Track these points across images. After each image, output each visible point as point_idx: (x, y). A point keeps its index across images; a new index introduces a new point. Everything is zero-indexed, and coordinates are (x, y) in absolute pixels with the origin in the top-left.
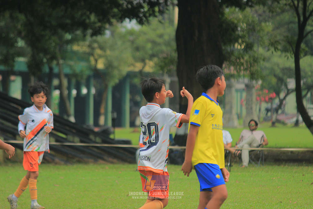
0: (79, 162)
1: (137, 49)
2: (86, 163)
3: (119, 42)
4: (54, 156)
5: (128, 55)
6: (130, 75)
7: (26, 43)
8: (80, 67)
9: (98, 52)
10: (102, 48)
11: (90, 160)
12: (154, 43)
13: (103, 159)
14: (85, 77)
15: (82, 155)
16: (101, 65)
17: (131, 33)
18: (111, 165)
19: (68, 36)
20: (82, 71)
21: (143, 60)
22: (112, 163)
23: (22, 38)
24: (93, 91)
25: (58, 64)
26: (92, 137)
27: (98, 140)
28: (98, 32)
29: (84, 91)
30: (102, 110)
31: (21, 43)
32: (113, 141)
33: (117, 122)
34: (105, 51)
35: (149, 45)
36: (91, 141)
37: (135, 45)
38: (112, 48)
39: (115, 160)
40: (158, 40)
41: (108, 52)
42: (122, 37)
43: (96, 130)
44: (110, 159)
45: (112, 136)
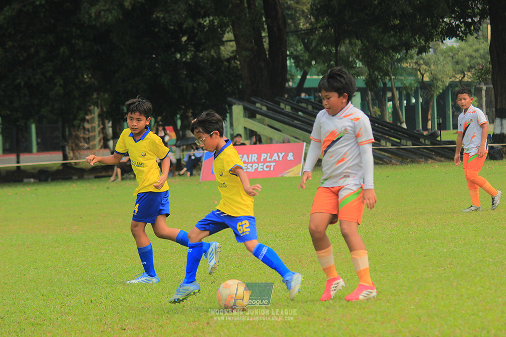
0: (413, 161)
1: (457, 63)
2: (418, 162)
3: (441, 58)
4: (391, 158)
5: (449, 68)
6: (452, 85)
7: (363, 64)
8: (409, 81)
9: (424, 67)
10: (427, 64)
11: (421, 160)
12: (471, 56)
13: (432, 158)
14: (413, 89)
15: (414, 156)
16: (426, 79)
17: (451, 49)
18: (440, 163)
19: (398, 56)
20: (411, 84)
21: (463, 72)
22: (440, 161)
23: (360, 61)
24: (421, 100)
25: (390, 80)
26: (422, 140)
27: (427, 142)
28: (423, 50)
29: (414, 101)
30: (429, 117)
31: (359, 64)
32: (441, 142)
33: (443, 126)
34: (430, 67)
35: (467, 59)
36: (421, 144)
37: (454, 60)
38: (435, 63)
39: (442, 159)
40: (474, 54)
41: (433, 67)
42: (444, 53)
43: (425, 133)
44: (438, 158)
45: (439, 139)
